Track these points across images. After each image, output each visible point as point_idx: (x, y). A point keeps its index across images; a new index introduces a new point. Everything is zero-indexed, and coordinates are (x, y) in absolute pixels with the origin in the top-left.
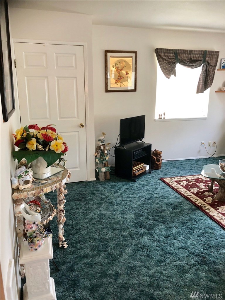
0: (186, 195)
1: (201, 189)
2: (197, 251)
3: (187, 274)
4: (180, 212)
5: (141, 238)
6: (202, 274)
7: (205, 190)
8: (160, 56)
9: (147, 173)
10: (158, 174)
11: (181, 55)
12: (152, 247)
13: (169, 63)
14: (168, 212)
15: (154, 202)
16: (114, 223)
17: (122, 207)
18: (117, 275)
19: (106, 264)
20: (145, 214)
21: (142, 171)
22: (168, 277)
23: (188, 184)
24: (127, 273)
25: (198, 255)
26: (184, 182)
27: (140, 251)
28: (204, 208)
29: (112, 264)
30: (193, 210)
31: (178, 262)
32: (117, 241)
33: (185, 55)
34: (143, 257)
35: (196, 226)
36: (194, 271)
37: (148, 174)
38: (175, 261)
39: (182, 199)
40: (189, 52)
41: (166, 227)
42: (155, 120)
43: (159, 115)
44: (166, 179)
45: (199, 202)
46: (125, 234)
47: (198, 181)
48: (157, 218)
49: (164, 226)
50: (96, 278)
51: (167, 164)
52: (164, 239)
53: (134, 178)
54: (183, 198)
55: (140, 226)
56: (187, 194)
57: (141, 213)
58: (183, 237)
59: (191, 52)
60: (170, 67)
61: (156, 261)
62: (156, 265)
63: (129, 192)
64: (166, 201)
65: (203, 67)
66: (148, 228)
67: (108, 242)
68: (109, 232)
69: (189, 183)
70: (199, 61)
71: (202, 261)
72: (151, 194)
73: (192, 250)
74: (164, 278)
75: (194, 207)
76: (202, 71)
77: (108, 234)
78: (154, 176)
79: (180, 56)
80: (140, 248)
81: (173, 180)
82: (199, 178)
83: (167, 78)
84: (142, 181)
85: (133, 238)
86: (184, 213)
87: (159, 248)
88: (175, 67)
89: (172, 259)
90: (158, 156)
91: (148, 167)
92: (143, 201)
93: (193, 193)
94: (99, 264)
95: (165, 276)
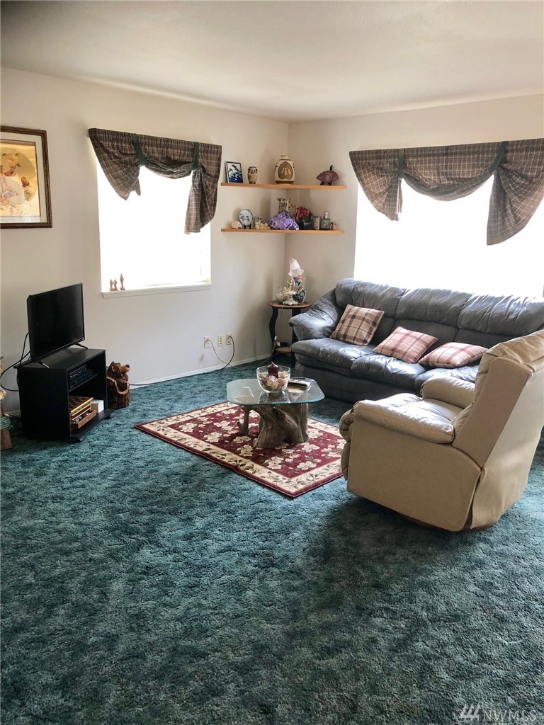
0: (200, 449)
1: (226, 432)
2: (253, 548)
3: (247, 592)
4: (198, 485)
5: (136, 554)
6: (273, 584)
7: (234, 432)
8: (102, 146)
9: (102, 420)
10: (127, 418)
11: (147, 148)
12: (164, 565)
13: (124, 164)
14: (175, 491)
15: (137, 478)
16: (61, 542)
17: (68, 503)
18: (111, 640)
19: (77, 627)
20: (127, 505)
21: (90, 416)
22: (215, 609)
23: (197, 427)
24: (131, 629)
25: (257, 554)
26: (187, 424)
27: (144, 579)
28: (242, 468)
29: (90, 622)
30: (223, 475)
31: (225, 577)
32: (84, 575)
33: (155, 148)
34: (155, 589)
35: (238, 504)
36: (257, 582)
37: (104, 421)
38: (218, 576)
39: (194, 459)
40: (163, 143)
41: (180, 521)
42: (103, 295)
43: (111, 283)
44: (148, 424)
45: (229, 457)
46: (95, 555)
47: (215, 417)
48: (155, 507)
49: (176, 519)
50: (64, 661)
51: (139, 393)
52: (185, 543)
53: (75, 436)
54: (195, 457)
55: (126, 531)
56: (201, 446)
57: (118, 505)
58: (220, 530)
59: (167, 143)
60: (126, 173)
61: (183, 588)
62: (184, 595)
63: (72, 469)
64: (163, 470)
65: (194, 177)
66: (144, 531)
67: (63, 582)
68: (58, 562)
69: (200, 426)
70: (185, 163)
71: (266, 562)
72: (125, 461)
73: (243, 549)
74: (209, 611)
75: (222, 470)
76: (194, 186)
77: (56, 567)
78: (119, 422)
79: (145, 149)
80: (141, 573)
81: (164, 425)
82: (216, 411)
83: (122, 197)
84: (96, 437)
85: (118, 560)
86: (207, 485)
87: (180, 564)
88: (138, 174)
89: (212, 575)
90: (121, 377)
91: (101, 405)
92: (114, 480)
93: (214, 444)
94: (61, 633)
95: (209, 608)
